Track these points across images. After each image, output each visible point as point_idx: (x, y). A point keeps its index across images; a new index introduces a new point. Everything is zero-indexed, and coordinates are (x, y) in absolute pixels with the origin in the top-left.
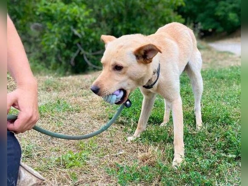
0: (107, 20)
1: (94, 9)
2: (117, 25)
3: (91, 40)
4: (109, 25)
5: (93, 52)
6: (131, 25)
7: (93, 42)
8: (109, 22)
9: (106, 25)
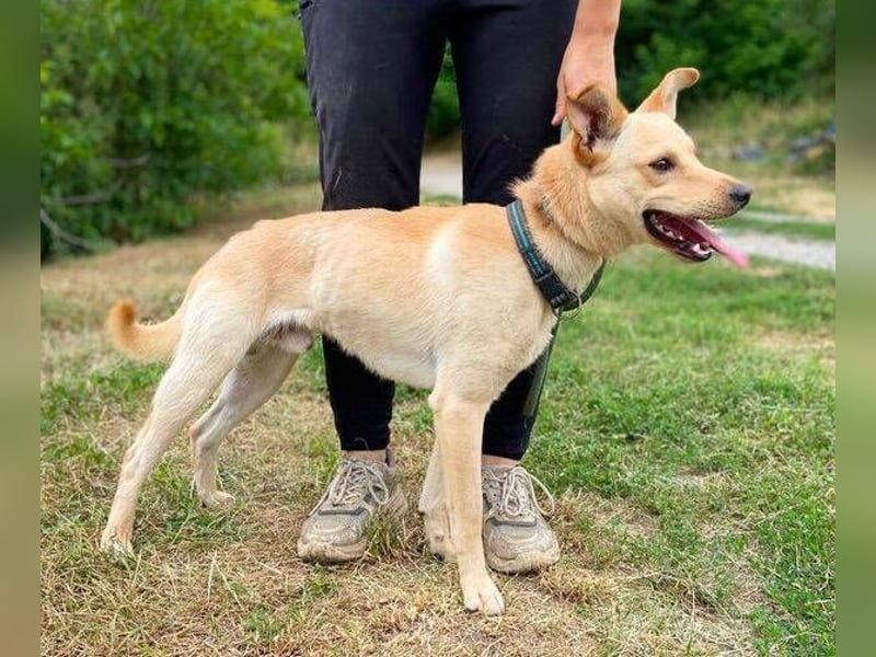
0: (99, 94)
1: (57, 60)
2: (135, 111)
3: (60, 159)
4: (106, 110)
5: (64, 195)
6: (179, 112)
7: (65, 164)
8: (106, 101)
9: (96, 110)
